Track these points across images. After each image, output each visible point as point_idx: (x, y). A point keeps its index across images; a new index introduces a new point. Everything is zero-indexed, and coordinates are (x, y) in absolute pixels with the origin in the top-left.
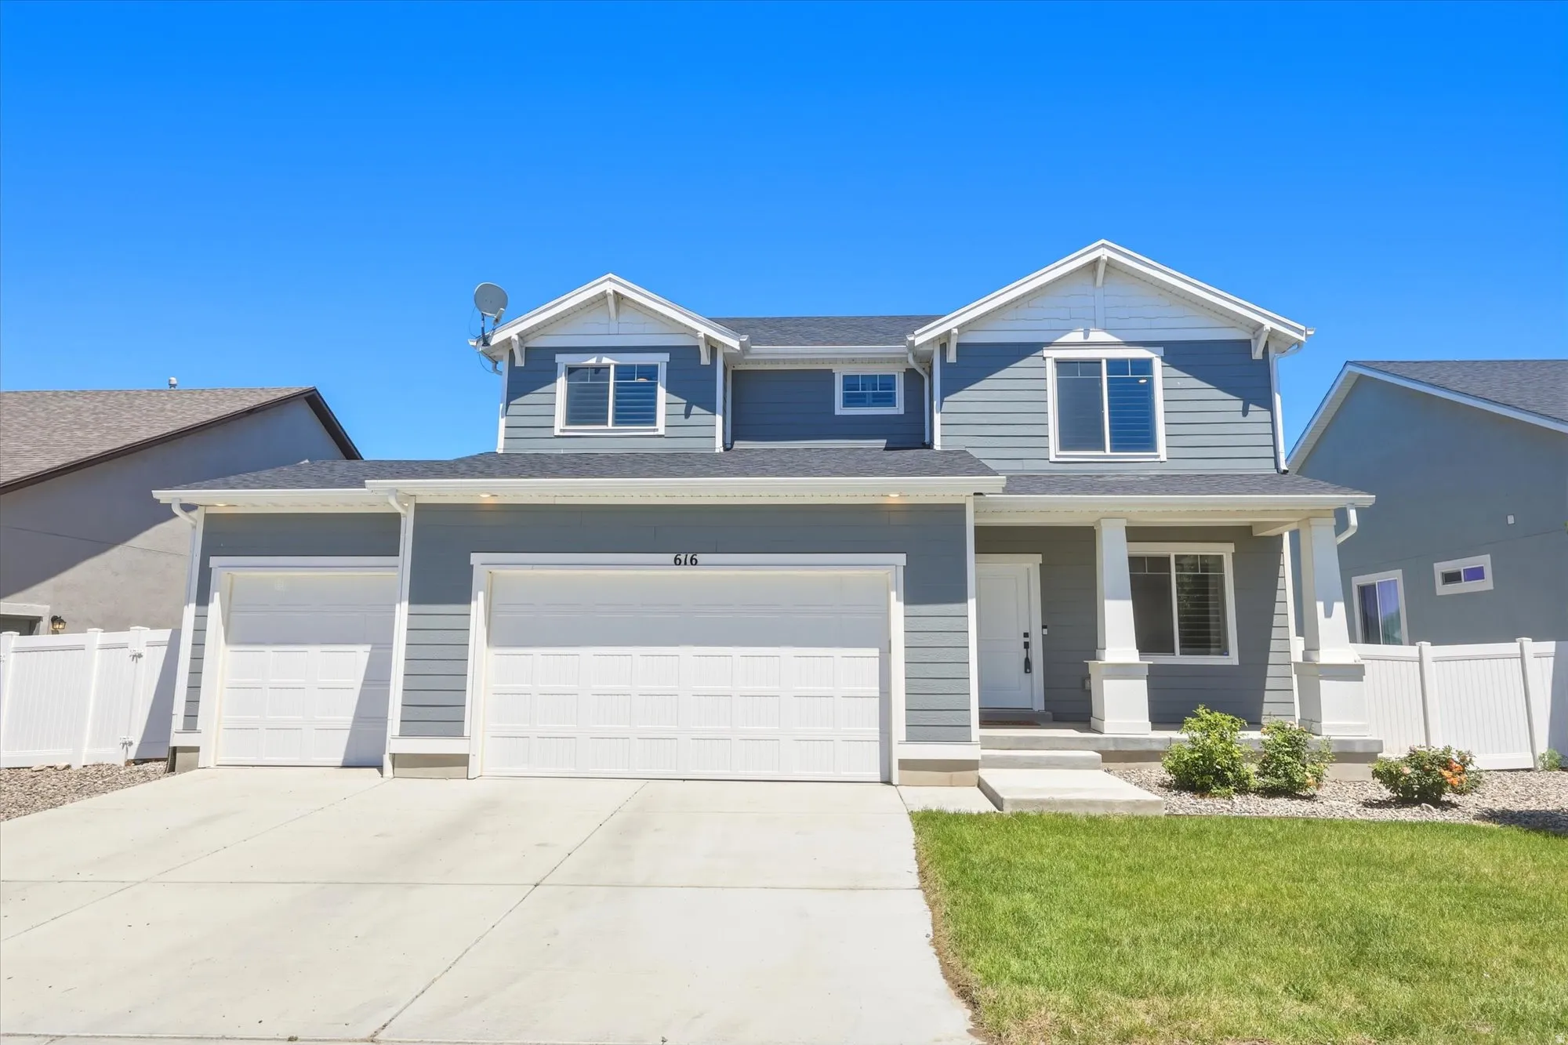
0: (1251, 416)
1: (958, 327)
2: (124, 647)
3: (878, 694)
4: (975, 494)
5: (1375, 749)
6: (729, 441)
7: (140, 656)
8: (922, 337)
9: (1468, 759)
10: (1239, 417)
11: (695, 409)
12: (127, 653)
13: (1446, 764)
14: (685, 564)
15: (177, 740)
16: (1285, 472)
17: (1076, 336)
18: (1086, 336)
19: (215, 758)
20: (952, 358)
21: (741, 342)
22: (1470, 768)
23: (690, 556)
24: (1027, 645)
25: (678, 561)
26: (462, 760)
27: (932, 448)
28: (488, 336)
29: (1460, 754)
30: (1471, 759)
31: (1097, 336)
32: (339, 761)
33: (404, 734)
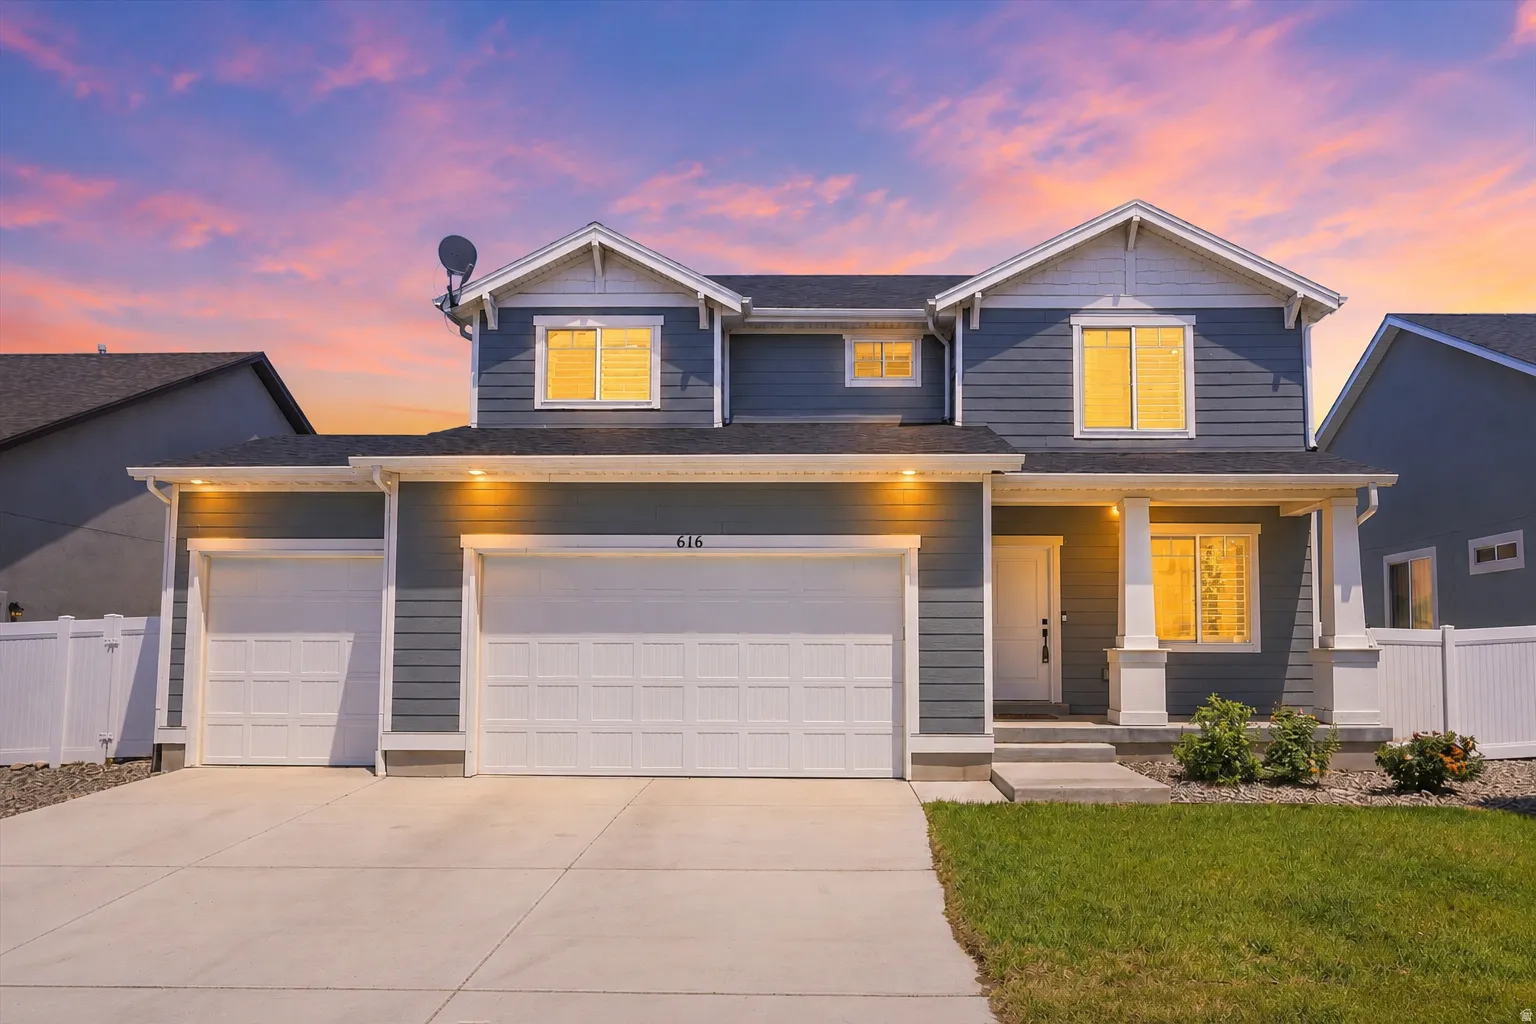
0: (1282, 390)
1: (983, 292)
2: (99, 635)
3: (891, 684)
4: (994, 472)
5: (1384, 737)
6: (727, 415)
7: (116, 645)
8: (943, 302)
9: (1470, 745)
10: (1269, 391)
11: (693, 380)
12: (102, 641)
13: (1448, 750)
14: (690, 546)
15: (162, 737)
16: (1314, 449)
17: (1106, 303)
18: (1115, 303)
19: (201, 758)
20: (975, 325)
21: (742, 304)
22: (1473, 754)
23: (694, 538)
24: (1045, 633)
25: (681, 544)
26: (458, 757)
27: (953, 425)
28: (456, 296)
29: (1463, 740)
30: (1473, 745)
31: (1127, 302)
32: (325, 759)
33: (395, 728)
